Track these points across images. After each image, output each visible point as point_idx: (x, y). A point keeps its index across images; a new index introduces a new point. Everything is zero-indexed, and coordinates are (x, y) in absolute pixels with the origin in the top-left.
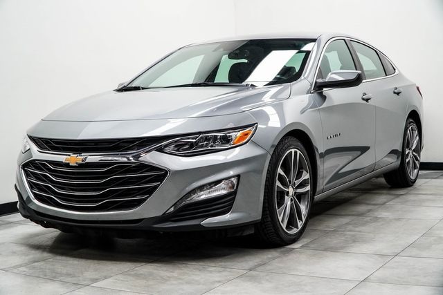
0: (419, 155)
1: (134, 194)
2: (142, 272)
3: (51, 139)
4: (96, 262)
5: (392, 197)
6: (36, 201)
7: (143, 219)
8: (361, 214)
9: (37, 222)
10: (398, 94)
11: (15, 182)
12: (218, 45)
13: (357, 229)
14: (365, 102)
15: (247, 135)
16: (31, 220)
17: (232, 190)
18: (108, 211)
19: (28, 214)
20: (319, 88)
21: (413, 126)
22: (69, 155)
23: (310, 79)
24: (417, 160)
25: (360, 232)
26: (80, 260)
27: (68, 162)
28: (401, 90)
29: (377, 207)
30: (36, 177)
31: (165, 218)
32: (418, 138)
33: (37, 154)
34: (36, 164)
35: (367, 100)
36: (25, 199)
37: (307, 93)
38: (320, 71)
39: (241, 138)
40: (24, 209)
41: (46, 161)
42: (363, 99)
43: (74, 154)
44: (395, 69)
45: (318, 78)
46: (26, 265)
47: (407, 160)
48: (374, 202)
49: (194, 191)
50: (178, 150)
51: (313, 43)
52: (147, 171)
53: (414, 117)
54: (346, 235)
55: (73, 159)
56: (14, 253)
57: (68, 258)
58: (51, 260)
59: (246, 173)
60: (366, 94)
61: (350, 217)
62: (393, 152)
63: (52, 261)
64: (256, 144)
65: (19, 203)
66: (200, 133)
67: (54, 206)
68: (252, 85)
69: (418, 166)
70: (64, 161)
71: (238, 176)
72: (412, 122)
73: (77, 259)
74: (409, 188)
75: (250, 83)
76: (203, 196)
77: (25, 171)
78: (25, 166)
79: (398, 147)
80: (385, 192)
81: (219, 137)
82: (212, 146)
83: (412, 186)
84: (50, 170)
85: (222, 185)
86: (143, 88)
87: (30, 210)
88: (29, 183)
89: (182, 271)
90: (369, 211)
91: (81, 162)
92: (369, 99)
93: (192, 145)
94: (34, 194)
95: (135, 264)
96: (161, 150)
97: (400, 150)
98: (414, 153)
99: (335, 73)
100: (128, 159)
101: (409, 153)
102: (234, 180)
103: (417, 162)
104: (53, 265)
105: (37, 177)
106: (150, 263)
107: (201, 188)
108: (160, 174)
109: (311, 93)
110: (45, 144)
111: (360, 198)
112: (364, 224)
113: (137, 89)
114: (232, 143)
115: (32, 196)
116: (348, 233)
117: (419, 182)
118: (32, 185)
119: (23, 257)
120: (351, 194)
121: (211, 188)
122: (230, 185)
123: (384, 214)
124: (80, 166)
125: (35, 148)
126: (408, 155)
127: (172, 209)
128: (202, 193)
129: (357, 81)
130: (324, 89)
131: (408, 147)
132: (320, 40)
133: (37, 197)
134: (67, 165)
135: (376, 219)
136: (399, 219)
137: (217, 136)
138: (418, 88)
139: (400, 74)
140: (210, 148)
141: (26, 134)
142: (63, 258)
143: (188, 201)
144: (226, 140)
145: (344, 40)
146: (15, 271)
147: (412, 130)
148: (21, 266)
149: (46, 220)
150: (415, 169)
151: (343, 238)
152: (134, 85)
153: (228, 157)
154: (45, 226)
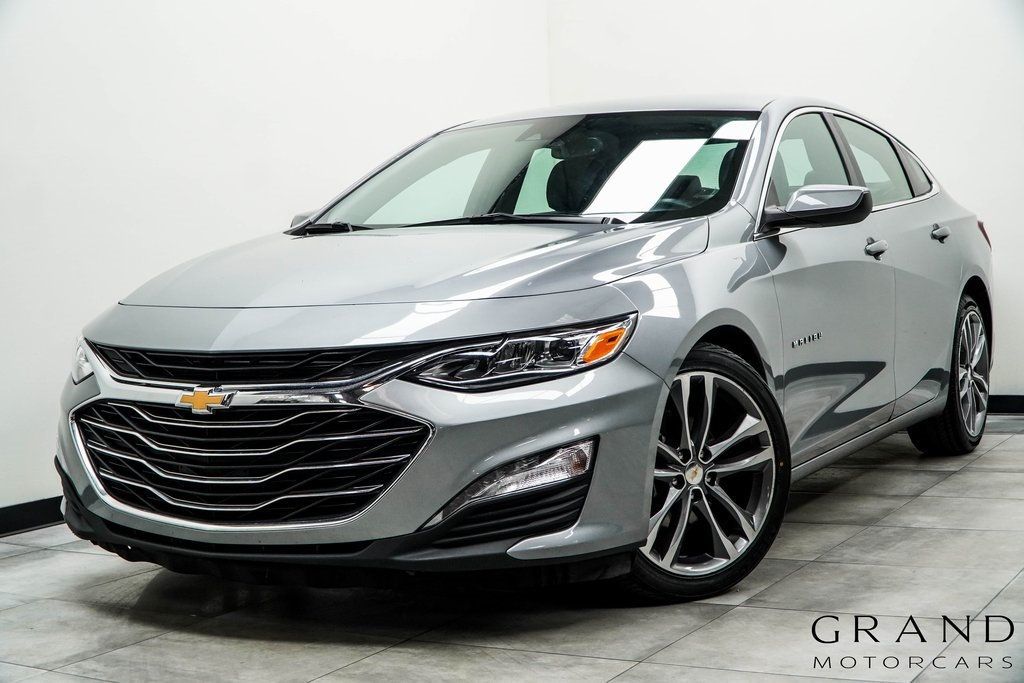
0: (987, 379)
1: (349, 480)
2: (379, 670)
3: (144, 351)
4: (264, 644)
5: (934, 478)
6: (109, 499)
7: (372, 541)
8: (869, 521)
9: (108, 547)
10: (942, 239)
11: (54, 450)
12: (527, 127)
13: (871, 557)
14: (871, 259)
15: (613, 339)
16: (95, 543)
17: (581, 472)
18: (286, 521)
19: (89, 529)
20: (771, 226)
21: (974, 312)
22: (191, 390)
23: (750, 204)
24: (982, 389)
25: (877, 563)
26: (227, 641)
27: (186, 405)
28: (948, 230)
29: (903, 502)
30: (107, 441)
31: (424, 538)
32: (984, 338)
33: (111, 385)
34: (109, 409)
35: (877, 255)
36: (80, 491)
37: (743, 240)
38: (772, 187)
39: (601, 348)
40: (79, 515)
41: (134, 403)
42: (868, 253)
43: (202, 386)
44: (930, 183)
45: (768, 203)
46: (97, 654)
47: (962, 394)
48: (894, 492)
49: (491, 475)
50: (451, 377)
51: (754, 122)
52: (377, 427)
53: (976, 292)
54: (845, 572)
55: (202, 398)
56: (64, 624)
57: (197, 638)
58: (155, 641)
59: (613, 430)
60: (873, 241)
61: (846, 528)
62: (934, 374)
63: (160, 646)
64: (635, 362)
65: (64, 501)
66: (504, 336)
67: (153, 511)
68: (616, 221)
69: (985, 403)
70: (178, 403)
71: (595, 439)
72: (970, 304)
73: (218, 639)
74: (968, 457)
75: (612, 217)
76: (513, 485)
77: (82, 427)
78: (81, 415)
79: (943, 362)
80: (911, 466)
81: (547, 346)
82: (531, 367)
83: (972, 451)
84: (142, 425)
85: (557, 459)
86: (356, 228)
87: (92, 519)
88: (92, 454)
89: (476, 667)
90: (888, 512)
91: (219, 405)
92: (882, 252)
93: (483, 365)
94: (105, 481)
95: (361, 648)
96: (411, 376)
97: (947, 368)
98: (977, 376)
99: (806, 193)
100: (332, 398)
101: (965, 376)
102: (586, 448)
103: (981, 395)
104: (161, 654)
105: (113, 441)
106: (395, 644)
107: (508, 468)
108: (412, 435)
109: (752, 239)
110: (129, 361)
111: (860, 480)
112: (883, 544)
113: (340, 228)
114: (580, 358)
115: (99, 487)
116: (852, 566)
117: (988, 441)
118: (97, 460)
119: (87, 636)
120: (836, 473)
121: (531, 466)
122: (576, 460)
123: (922, 520)
124: (218, 415)
125: (105, 372)
126: (963, 381)
127: (439, 518)
128: (510, 479)
129: (859, 210)
130: (783, 230)
131: (963, 361)
132: (767, 116)
133: (111, 487)
134: (186, 413)
135: (909, 532)
136: (959, 532)
137: (543, 342)
138: (981, 226)
139: (942, 193)
140: (526, 372)
141: (81, 338)
142: (184, 636)
143: (477, 498)
144: (564, 352)
145: (821, 113)
146: (71, 669)
147: (972, 321)
148: (83, 657)
149: (131, 544)
150: (978, 411)
151: (842, 580)
152: (332, 219)
153: (570, 393)
154: (130, 556)
